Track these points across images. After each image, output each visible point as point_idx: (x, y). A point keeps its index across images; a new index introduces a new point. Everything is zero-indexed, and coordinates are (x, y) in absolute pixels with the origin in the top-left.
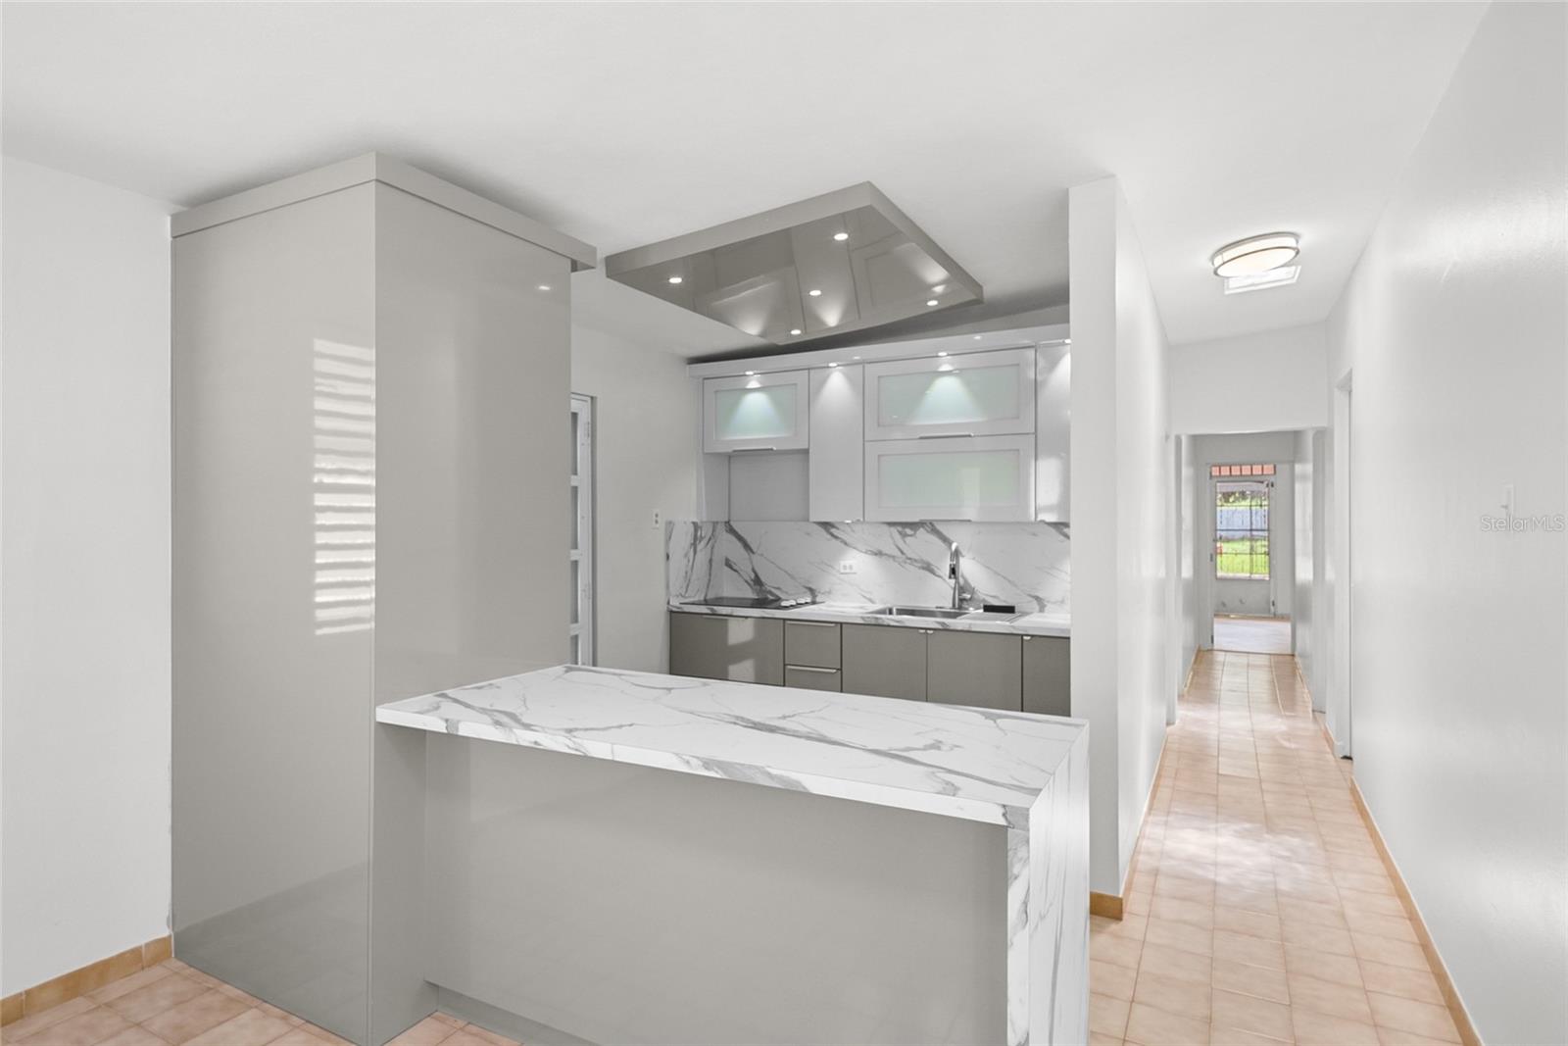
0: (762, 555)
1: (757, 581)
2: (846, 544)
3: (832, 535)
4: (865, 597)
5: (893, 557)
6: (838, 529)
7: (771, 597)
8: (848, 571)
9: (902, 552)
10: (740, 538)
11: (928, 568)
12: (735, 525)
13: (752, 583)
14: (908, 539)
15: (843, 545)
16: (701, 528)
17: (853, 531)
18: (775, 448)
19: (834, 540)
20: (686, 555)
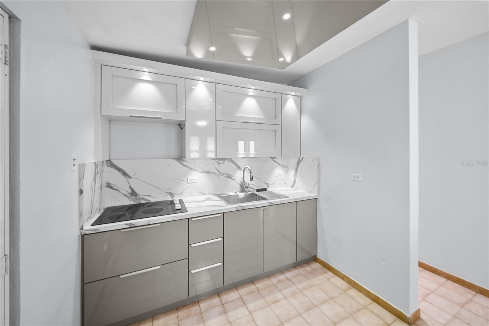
0: (137, 178)
1: (134, 193)
2: (191, 169)
3: (184, 165)
4: (200, 193)
5: (214, 173)
6: (187, 162)
7: (145, 202)
8: (192, 182)
9: (218, 171)
10: (119, 170)
11: (229, 177)
12: (115, 162)
13: (129, 195)
14: (221, 165)
15: (189, 170)
16: (98, 165)
17: (195, 163)
18: (163, 118)
19: (184, 167)
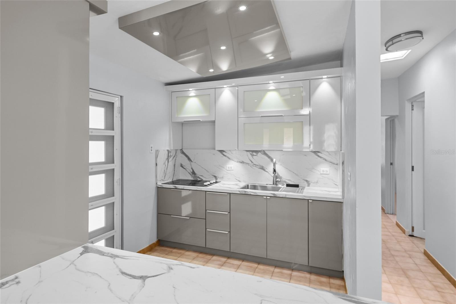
0: (195, 163)
1: (194, 173)
2: (229, 158)
3: (224, 155)
4: (236, 179)
5: (248, 164)
6: (226, 152)
7: (199, 179)
8: (230, 169)
9: (252, 162)
10: (186, 156)
11: (262, 168)
12: (185, 151)
13: (191, 174)
14: (254, 157)
15: (228, 159)
16: (170, 152)
17: (232, 153)
18: (201, 120)
19: (224, 157)
20: (164, 164)
